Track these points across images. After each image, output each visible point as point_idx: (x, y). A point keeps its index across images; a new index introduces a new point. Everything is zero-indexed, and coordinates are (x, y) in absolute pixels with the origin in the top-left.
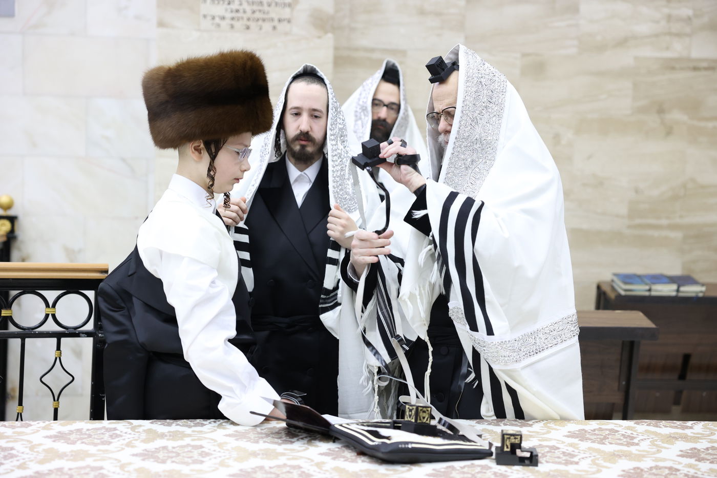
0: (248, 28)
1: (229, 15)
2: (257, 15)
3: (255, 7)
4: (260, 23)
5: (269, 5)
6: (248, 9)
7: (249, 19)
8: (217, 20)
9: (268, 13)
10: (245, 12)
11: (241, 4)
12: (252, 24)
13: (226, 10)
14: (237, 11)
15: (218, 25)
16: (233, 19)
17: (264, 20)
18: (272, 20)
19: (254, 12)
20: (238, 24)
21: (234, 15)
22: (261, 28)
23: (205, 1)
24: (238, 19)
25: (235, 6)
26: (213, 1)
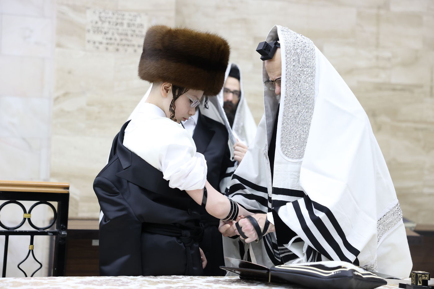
0: (117, 50)
1: (105, 41)
2: (124, 42)
3: (123, 37)
4: (126, 47)
5: (132, 36)
6: (118, 38)
7: (118, 45)
8: (97, 44)
9: (131, 41)
10: (115, 39)
11: (113, 34)
12: (121, 48)
13: (103, 38)
14: (111, 39)
15: (98, 48)
16: (107, 44)
17: (128, 45)
18: (133, 46)
19: (122, 40)
20: (111, 48)
21: (109, 41)
22: (126, 51)
23: (89, 31)
24: (111, 44)
25: (109, 36)
26: (94, 32)
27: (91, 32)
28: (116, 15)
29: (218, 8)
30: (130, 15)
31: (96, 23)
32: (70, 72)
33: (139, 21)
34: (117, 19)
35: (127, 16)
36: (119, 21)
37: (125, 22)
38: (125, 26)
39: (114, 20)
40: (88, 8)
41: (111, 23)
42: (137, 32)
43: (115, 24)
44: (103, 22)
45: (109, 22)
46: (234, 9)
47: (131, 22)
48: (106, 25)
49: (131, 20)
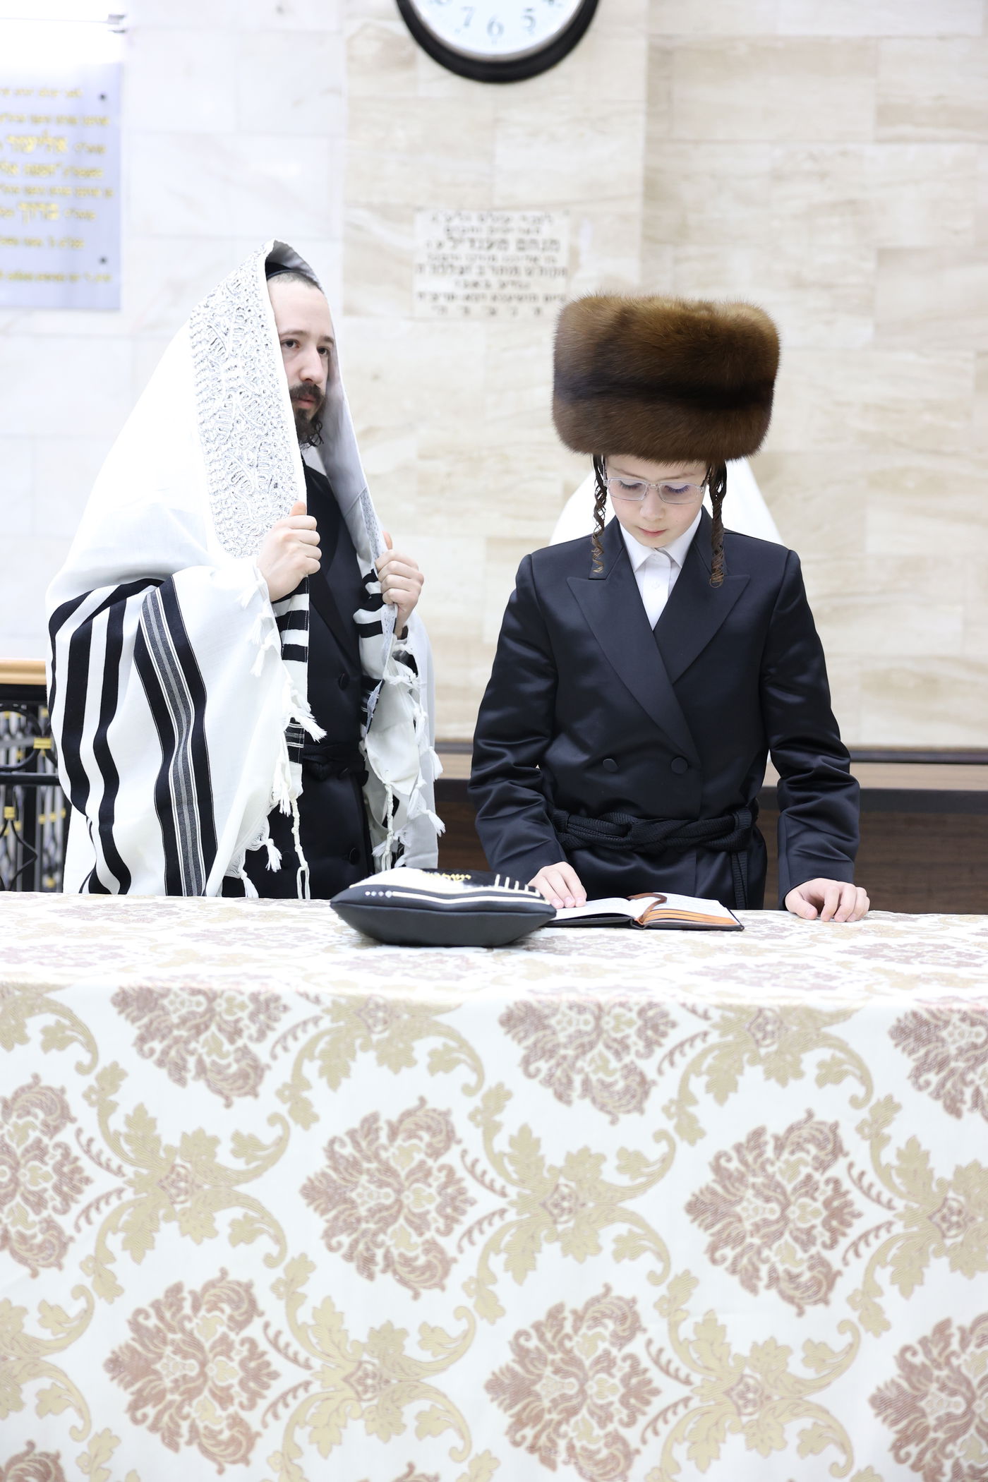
0: (493, 312)
1: (461, 292)
2: (510, 290)
3: (505, 278)
4: (514, 303)
5: (530, 273)
6: (494, 280)
7: (494, 298)
8: (442, 301)
9: (527, 286)
10: (488, 285)
11: (481, 273)
12: (501, 306)
13: (457, 283)
14: (476, 284)
15: (444, 310)
16: (468, 298)
17: (520, 299)
18: (534, 298)
19: (503, 285)
20: (476, 307)
21: (470, 291)
22: (515, 313)
23: (421, 268)
24: (477, 298)
25: (471, 277)
26: (435, 268)
27: (428, 269)
28: (489, 222)
29: (778, 177)
30: (524, 219)
31: (440, 245)
32: (376, 377)
33: (546, 231)
34: (492, 231)
35: (517, 223)
36: (498, 236)
37: (512, 238)
38: (512, 247)
39: (484, 235)
40: (419, 209)
41: (477, 244)
42: (542, 263)
43: (486, 245)
44: (456, 242)
45: (472, 241)
46: (823, 176)
47: (527, 238)
48: (464, 249)
49: (528, 232)
